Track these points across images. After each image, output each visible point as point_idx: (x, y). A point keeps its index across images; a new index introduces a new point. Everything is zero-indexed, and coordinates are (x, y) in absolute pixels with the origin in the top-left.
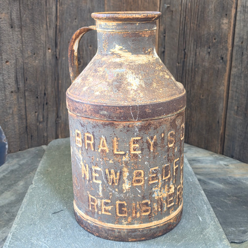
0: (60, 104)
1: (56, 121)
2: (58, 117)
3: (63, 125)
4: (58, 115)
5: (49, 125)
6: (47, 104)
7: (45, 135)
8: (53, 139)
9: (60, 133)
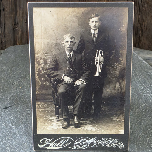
0: (17, 11)
1: (13, 28)
2: (15, 24)
3: (20, 33)
4: (15, 22)
5: (7, 31)
6: (3, 10)
7: (3, 40)
8: (11, 45)
9: (17, 40)
